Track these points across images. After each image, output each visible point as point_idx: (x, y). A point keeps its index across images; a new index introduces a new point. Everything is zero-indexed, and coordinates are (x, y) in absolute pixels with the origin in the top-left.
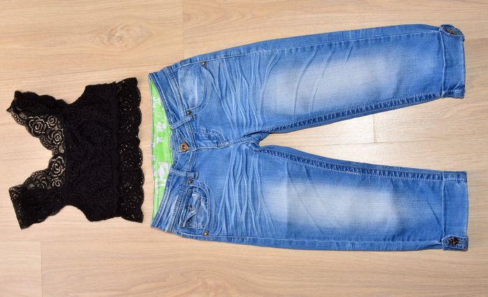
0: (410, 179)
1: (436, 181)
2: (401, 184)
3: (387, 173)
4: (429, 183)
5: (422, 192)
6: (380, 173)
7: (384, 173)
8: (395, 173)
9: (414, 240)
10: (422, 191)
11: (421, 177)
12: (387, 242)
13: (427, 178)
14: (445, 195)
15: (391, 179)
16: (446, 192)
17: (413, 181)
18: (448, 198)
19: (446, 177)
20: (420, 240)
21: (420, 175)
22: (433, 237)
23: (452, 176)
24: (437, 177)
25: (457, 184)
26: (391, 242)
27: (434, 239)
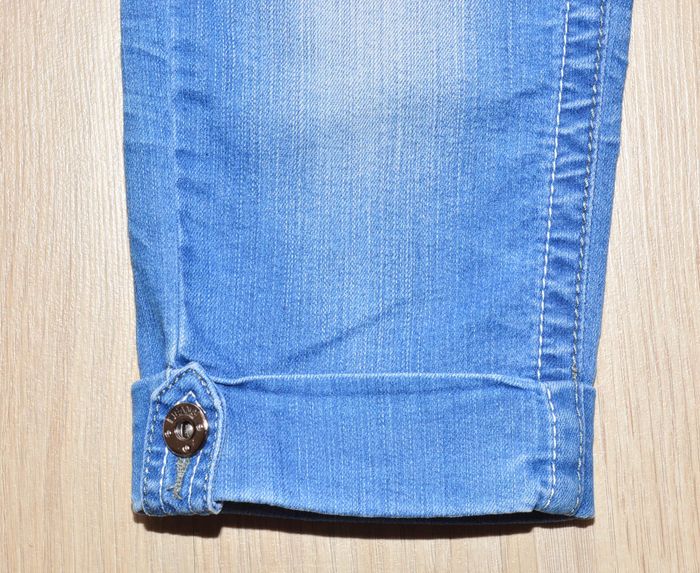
0: (549, 197)
1: (537, 347)
2: (517, 147)
3: (584, 63)
4: (521, 308)
5: (467, 270)
6: (582, 24)
7: (582, 48)
8: (581, 113)
9: (185, 216)
10: (474, 265)
11: (559, 264)
12: (174, 63)
13: (555, 297)
14: (457, 387)
15: (546, 89)
16: (478, 394)
17: (531, 219)
18: (440, 403)
19: (560, 398)
20: (187, 252)
21: (568, 255)
22: (207, 321)
23: (568, 434)
24: (562, 349)
25: (523, 457)
26: (175, 83)
27: (196, 330)
